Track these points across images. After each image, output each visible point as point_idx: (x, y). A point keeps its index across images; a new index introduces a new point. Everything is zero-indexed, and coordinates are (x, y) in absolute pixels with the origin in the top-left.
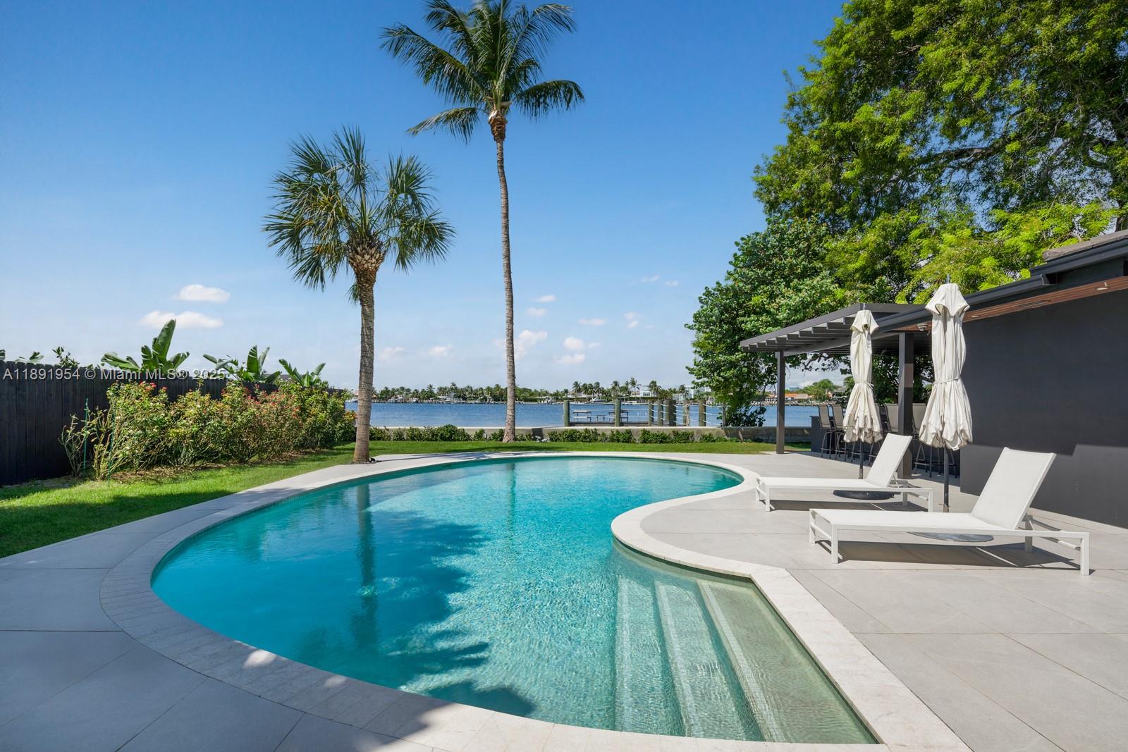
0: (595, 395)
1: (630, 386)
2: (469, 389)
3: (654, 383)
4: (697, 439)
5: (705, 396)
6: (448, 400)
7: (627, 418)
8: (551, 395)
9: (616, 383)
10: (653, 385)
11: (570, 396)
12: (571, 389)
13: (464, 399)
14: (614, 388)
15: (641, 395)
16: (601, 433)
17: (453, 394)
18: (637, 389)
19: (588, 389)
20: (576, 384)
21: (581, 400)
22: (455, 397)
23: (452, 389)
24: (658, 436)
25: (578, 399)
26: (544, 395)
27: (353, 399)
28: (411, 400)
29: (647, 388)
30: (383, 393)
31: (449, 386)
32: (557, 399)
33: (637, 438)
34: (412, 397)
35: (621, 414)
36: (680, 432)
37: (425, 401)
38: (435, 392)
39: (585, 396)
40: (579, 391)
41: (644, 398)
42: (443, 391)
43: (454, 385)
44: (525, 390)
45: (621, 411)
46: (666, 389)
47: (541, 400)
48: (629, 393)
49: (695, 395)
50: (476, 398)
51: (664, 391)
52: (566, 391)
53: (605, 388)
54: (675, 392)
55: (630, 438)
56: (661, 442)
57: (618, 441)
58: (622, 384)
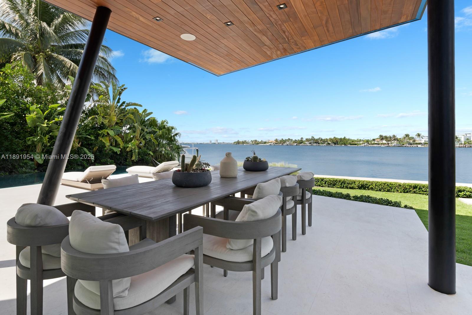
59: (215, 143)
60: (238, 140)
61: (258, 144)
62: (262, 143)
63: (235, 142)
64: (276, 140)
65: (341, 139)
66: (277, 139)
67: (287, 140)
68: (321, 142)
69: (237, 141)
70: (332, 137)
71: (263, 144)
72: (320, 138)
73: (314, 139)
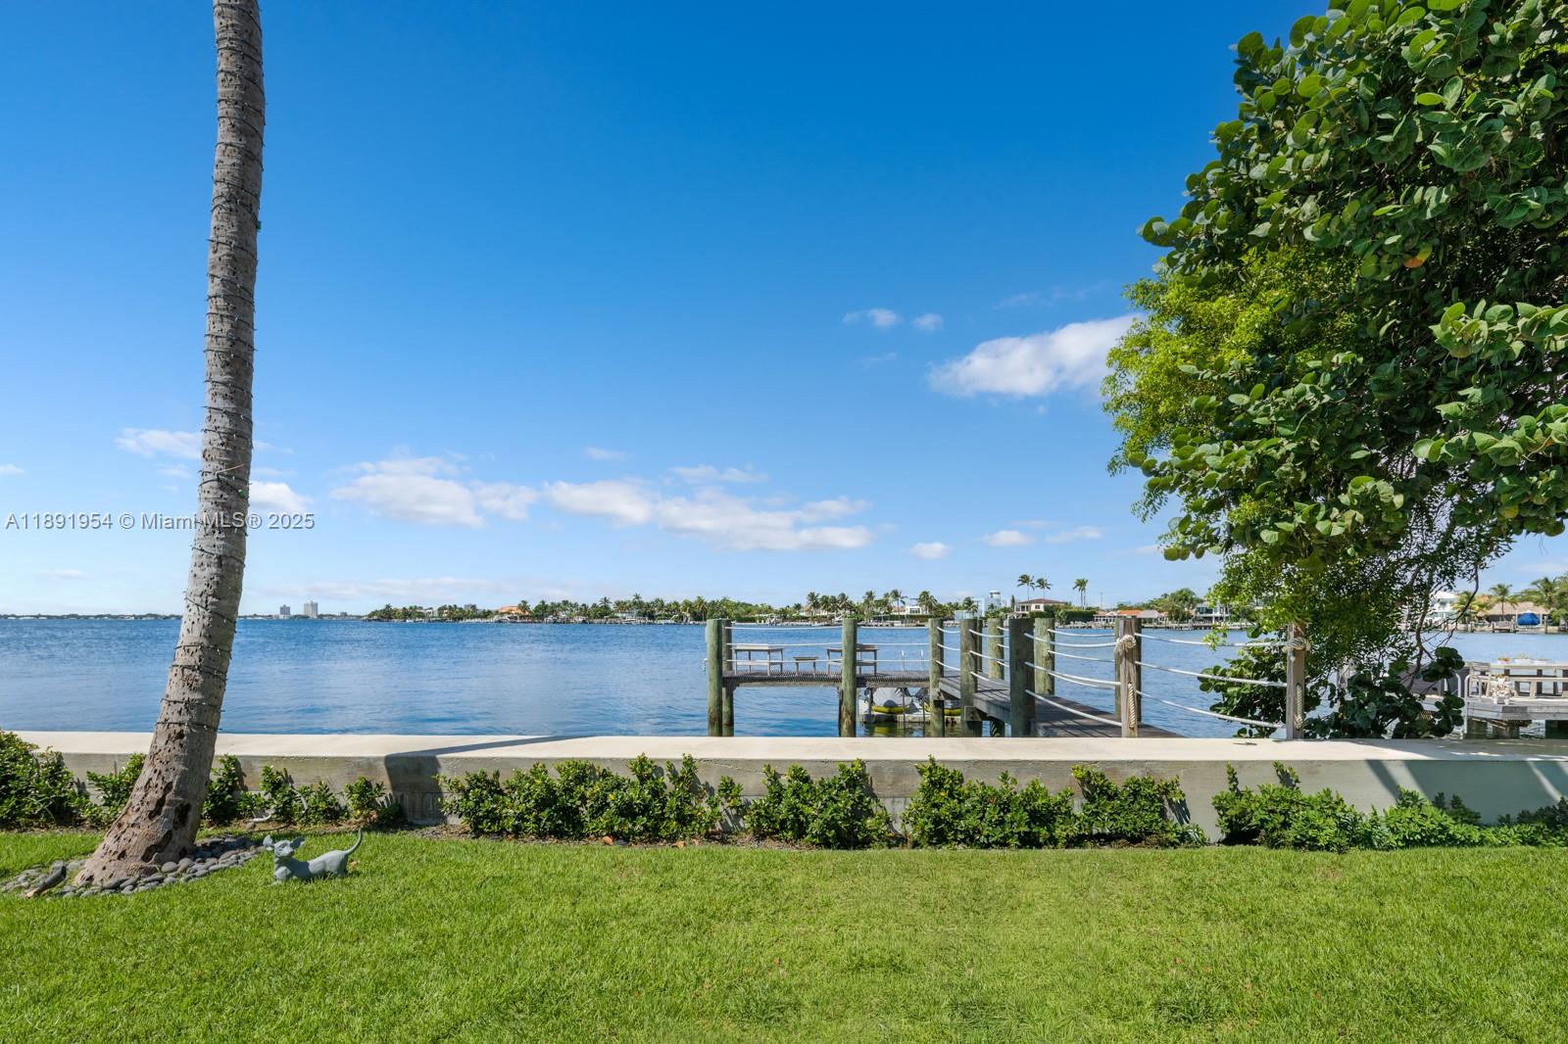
0: (841, 612)
1: (891, 599)
2: (659, 603)
3: (925, 594)
4: (1207, 822)
5: (1002, 613)
6: (629, 618)
7: (875, 664)
8: (776, 613)
9: (870, 595)
10: (925, 598)
11: (803, 614)
12: (805, 602)
13: (652, 616)
14: (867, 602)
15: (907, 612)
16: (715, 783)
17: (635, 612)
18: (901, 604)
19: (829, 603)
20: (812, 596)
21: (820, 619)
22: (639, 614)
23: (635, 603)
24: (1005, 807)
25: (814, 618)
26: (766, 612)
27: (496, 618)
28: (576, 618)
29: (916, 602)
30: (538, 608)
31: (631, 598)
32: (785, 618)
33: (897, 808)
34: (579, 614)
35: (859, 654)
36: (1117, 783)
37: (596, 621)
38: (612, 607)
39: (824, 613)
40: (816, 605)
41: (911, 617)
42: (622, 606)
43: (638, 597)
44: (737, 605)
45: (855, 648)
46: (943, 603)
47: (761, 619)
48: (890, 609)
49: (987, 613)
50: (668, 617)
51: (940, 606)
52: (798, 607)
53: (855, 602)
54: (956, 607)
55: (860, 811)
56: (1029, 841)
57: (800, 830)
58: (879, 596)
59: (305, 617)
60: (388, 606)
61: (461, 618)
62: (474, 617)
63: (374, 613)
64: (524, 606)
65: (713, 603)
66: (525, 602)
67: (559, 605)
68: (662, 612)
69: (383, 607)
70: (693, 599)
71: (479, 620)
72: (657, 600)
73: (641, 603)
